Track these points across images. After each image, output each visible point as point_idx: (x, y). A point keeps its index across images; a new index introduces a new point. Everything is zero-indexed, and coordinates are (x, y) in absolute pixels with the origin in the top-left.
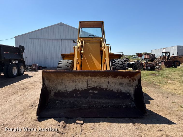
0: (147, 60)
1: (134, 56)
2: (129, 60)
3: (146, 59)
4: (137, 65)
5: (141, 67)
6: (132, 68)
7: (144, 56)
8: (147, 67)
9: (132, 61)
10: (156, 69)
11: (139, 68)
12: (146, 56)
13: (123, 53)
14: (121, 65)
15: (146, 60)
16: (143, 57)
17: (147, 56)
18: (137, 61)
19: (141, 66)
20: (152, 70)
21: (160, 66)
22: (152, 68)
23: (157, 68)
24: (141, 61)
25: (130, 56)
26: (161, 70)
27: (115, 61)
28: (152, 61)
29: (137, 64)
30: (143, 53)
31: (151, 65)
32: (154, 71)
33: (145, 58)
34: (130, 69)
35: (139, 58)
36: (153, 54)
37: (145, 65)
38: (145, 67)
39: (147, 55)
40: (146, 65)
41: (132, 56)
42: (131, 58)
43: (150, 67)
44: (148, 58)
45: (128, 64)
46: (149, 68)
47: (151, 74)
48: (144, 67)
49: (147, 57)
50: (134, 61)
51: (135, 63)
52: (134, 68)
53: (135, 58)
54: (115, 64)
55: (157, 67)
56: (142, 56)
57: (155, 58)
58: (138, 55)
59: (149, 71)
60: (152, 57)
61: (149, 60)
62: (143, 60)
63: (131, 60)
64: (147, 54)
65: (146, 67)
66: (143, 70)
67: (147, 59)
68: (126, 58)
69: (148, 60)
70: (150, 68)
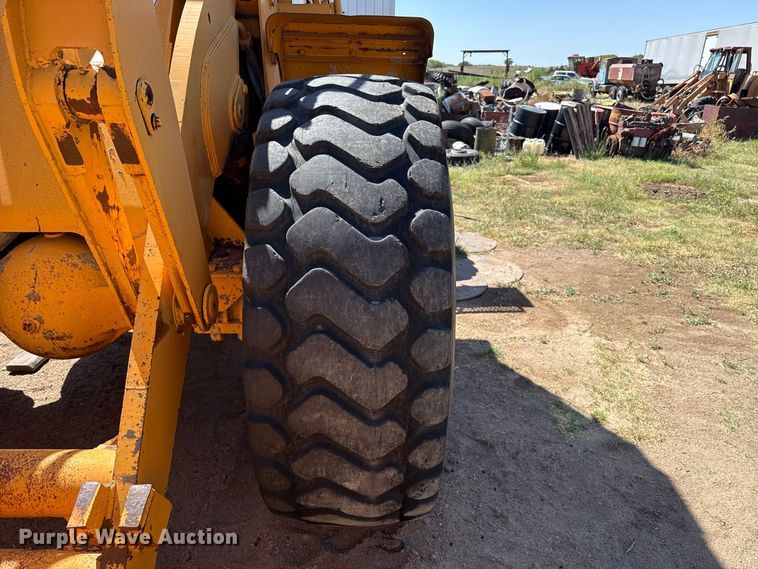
0: (620, 92)
1: (557, 69)
2: (534, 90)
3: (613, 88)
4: (575, 124)
5: (595, 132)
6: (546, 142)
7: (608, 69)
8: (628, 137)
9: (546, 99)
10: (679, 152)
11: (584, 143)
12: (617, 70)
13: (507, 52)
14: (373, 174)
15: (616, 92)
16: (600, 78)
17: (621, 72)
18: (571, 93)
19: (594, 126)
20: (655, 158)
21: (696, 129)
22: (659, 145)
23: (686, 145)
24: (589, 96)
25: (543, 69)
26: (704, 156)
27: (304, 117)
28: (643, 100)
29: (576, 115)
30: (602, 57)
31: (656, 128)
32: (667, 165)
33: (608, 83)
34: (529, 147)
35: (583, 81)
36: (651, 61)
37: (621, 123)
38: (617, 137)
39: (620, 66)
40: (625, 126)
41: (552, 70)
42: (545, 78)
43: (644, 140)
44: (626, 84)
45: (525, 115)
46: (643, 142)
47: (654, 188)
48: (610, 133)
49: (620, 75)
50: (560, 99)
51: (566, 110)
52: (553, 140)
53: (562, 78)
54: (289, 165)
55: (685, 135)
56: (596, 70)
57: (660, 82)
58: (580, 63)
59: (638, 163)
60: (646, 76)
61: (630, 93)
62: (599, 92)
63: (542, 90)
64: (624, 62)
65: (623, 134)
66: (607, 155)
67: (618, 84)
68: (521, 81)
69: (624, 92)
70: (647, 146)
